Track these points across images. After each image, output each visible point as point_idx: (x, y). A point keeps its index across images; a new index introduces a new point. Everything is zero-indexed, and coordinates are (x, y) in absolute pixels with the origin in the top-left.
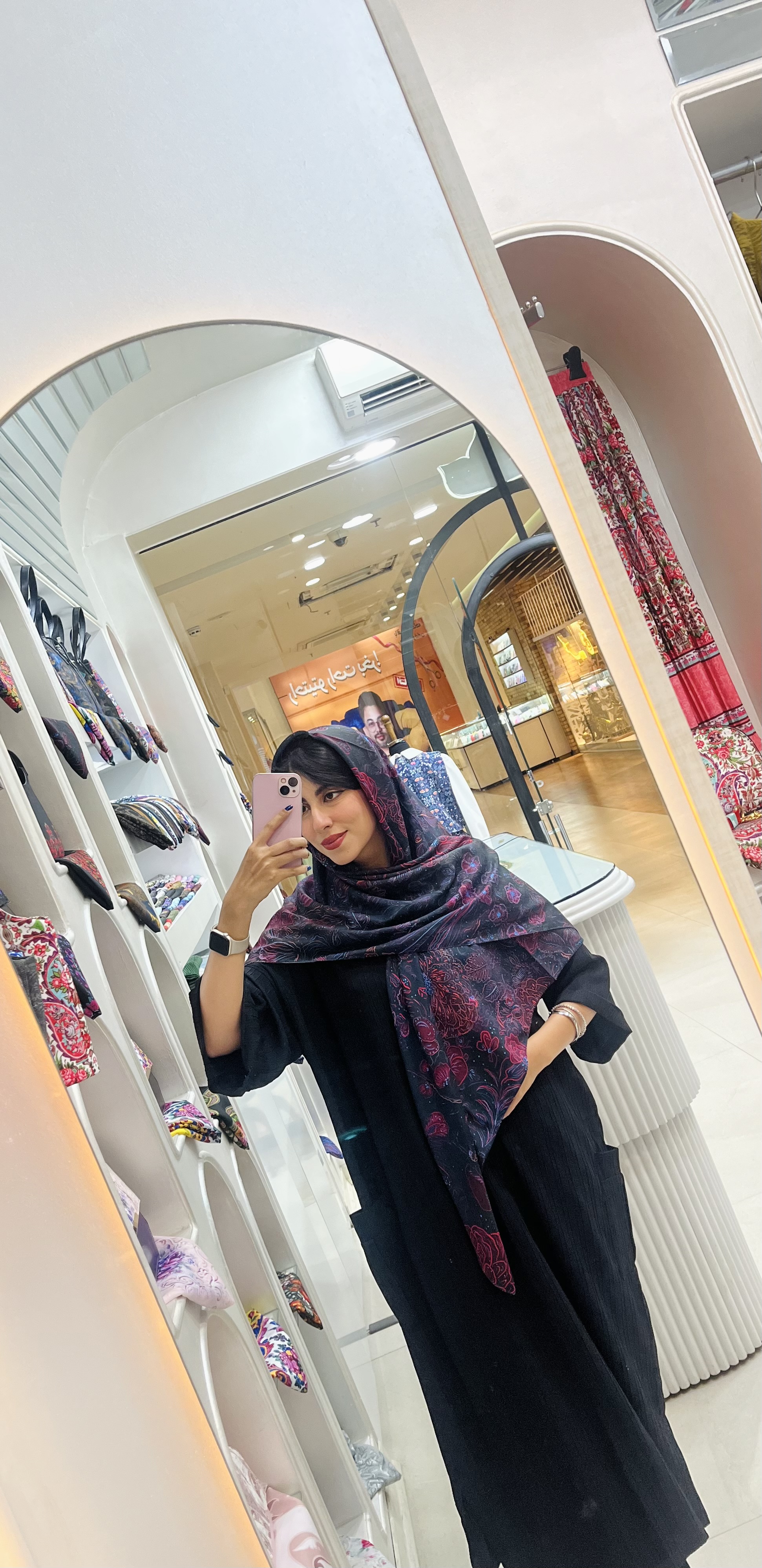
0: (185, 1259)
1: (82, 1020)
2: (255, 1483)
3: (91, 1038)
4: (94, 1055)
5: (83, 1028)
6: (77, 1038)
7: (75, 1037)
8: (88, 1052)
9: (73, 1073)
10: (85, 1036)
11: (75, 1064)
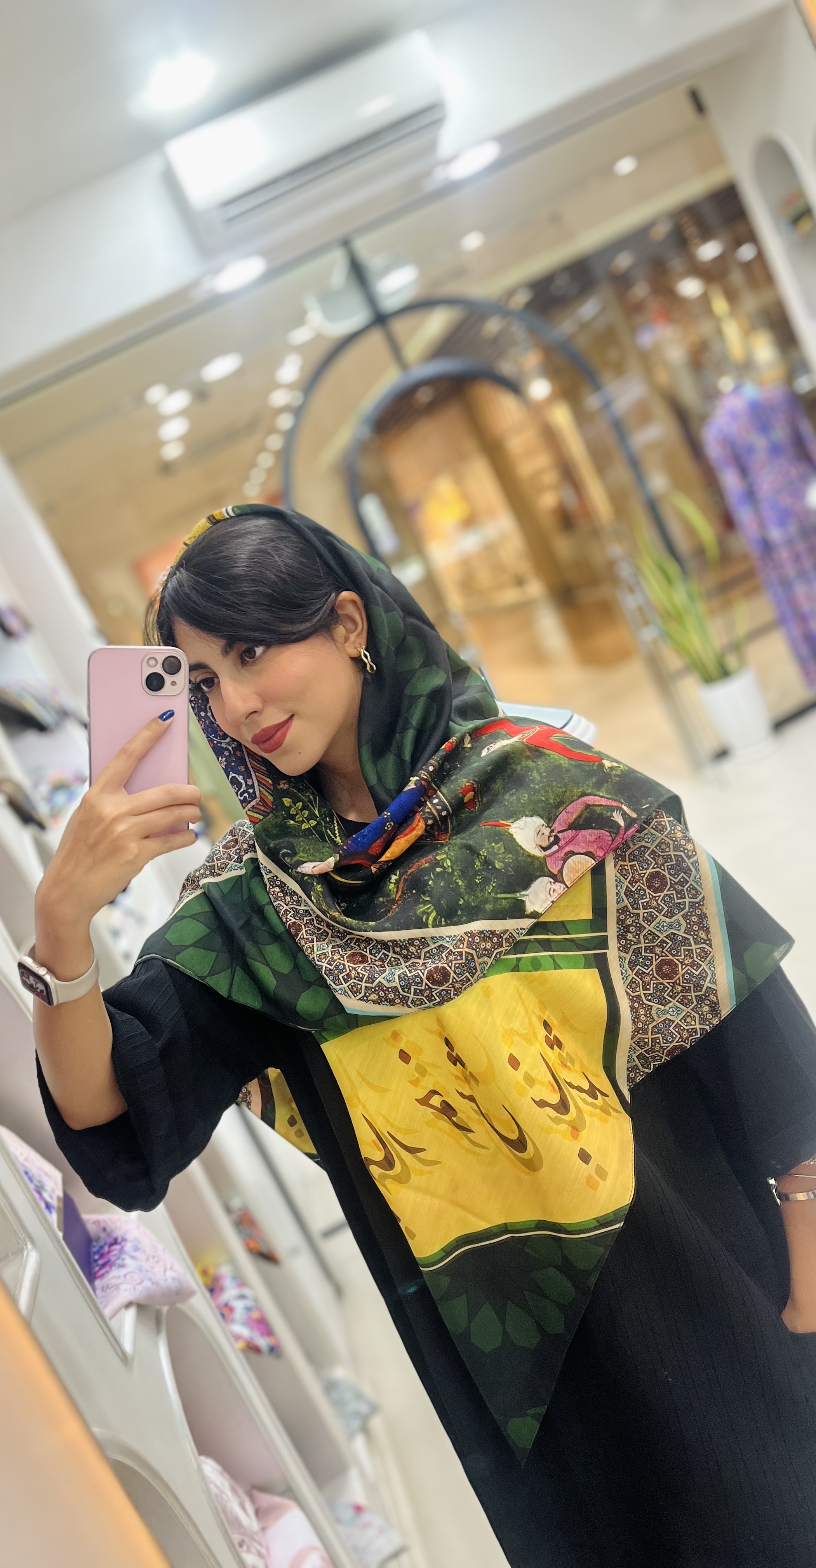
0: (128, 1247)
2: (239, 1497)
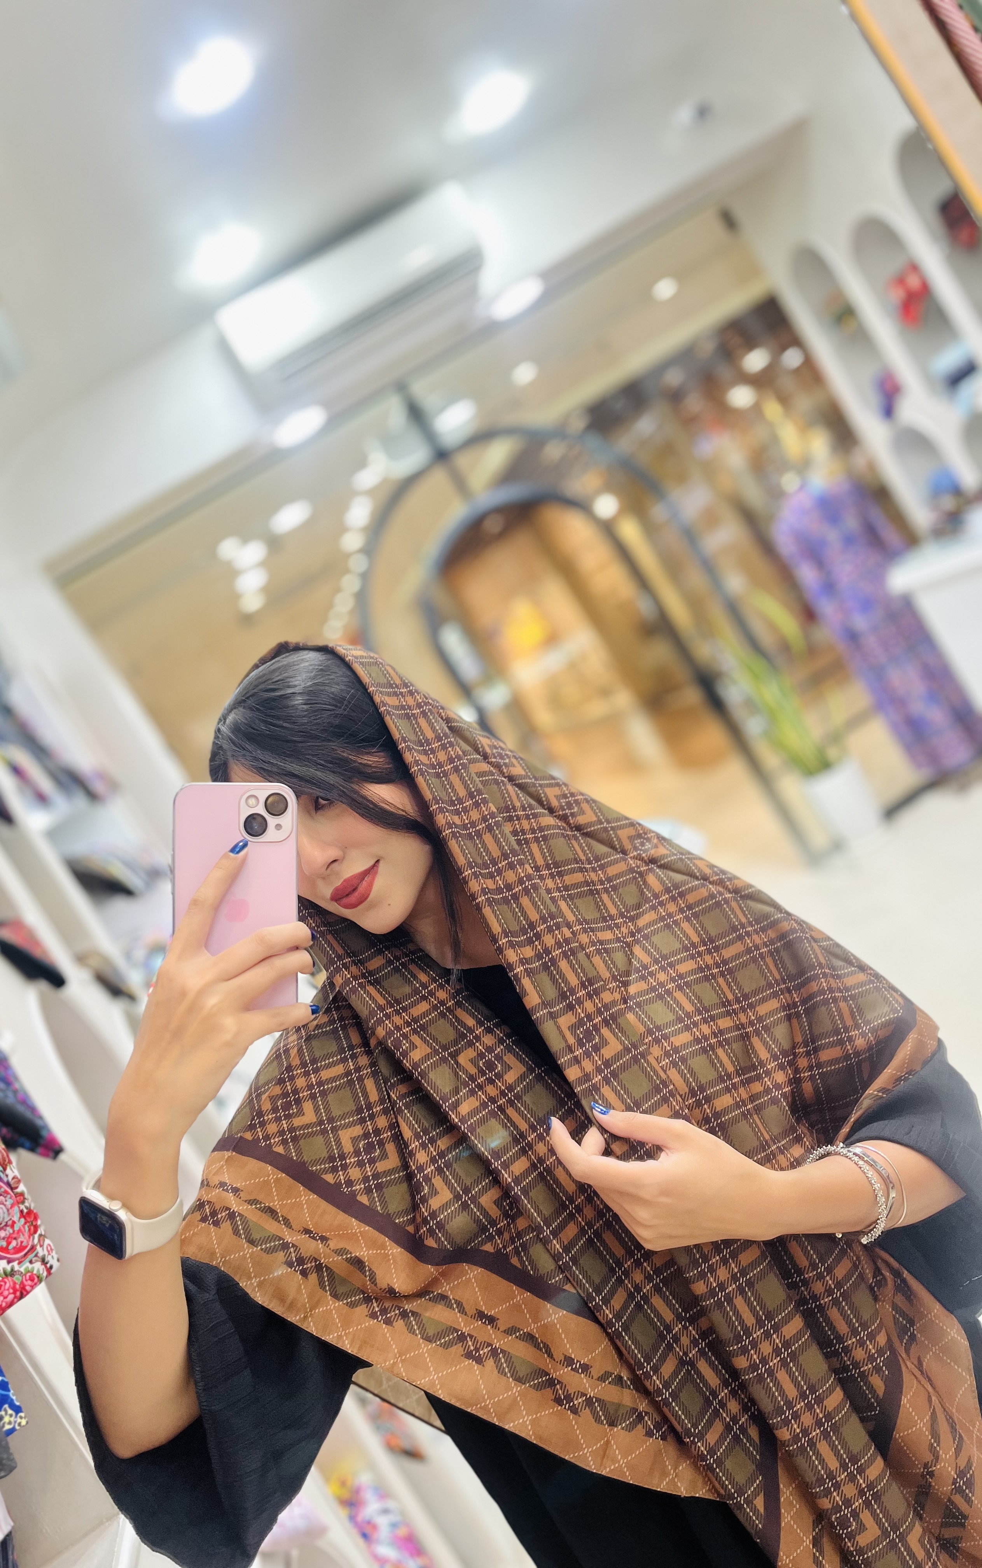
1: (19, 1190)
3: (40, 1214)
4: (47, 1241)
5: (23, 1202)
6: (14, 1222)
7: (10, 1223)
8: (36, 1241)
9: (15, 1283)
10: (30, 1216)
11: (17, 1268)
